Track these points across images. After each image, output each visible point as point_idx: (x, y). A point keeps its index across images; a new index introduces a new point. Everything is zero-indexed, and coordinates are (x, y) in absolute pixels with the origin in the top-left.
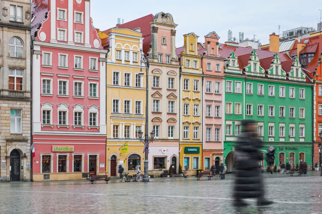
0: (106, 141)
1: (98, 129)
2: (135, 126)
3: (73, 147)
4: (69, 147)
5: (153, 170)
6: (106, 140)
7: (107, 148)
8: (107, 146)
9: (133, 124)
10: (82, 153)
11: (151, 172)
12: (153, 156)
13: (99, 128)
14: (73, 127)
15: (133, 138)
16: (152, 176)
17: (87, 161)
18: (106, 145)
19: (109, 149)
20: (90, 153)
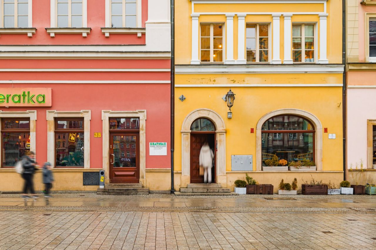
0: (172, 73)
1: (139, 35)
2: (288, 24)
3: (47, 92)
4: (35, 92)
5: (370, 167)
6: (173, 69)
7: (178, 94)
8: (176, 91)
9: (282, 17)
10: (81, 111)
11: (359, 174)
12: (370, 120)
13: (144, 34)
14: (48, 31)
15: (280, 63)
16: (362, 187)
17: (100, 134)
18: (172, 84)
19: (182, 99)
20: (111, 111)
